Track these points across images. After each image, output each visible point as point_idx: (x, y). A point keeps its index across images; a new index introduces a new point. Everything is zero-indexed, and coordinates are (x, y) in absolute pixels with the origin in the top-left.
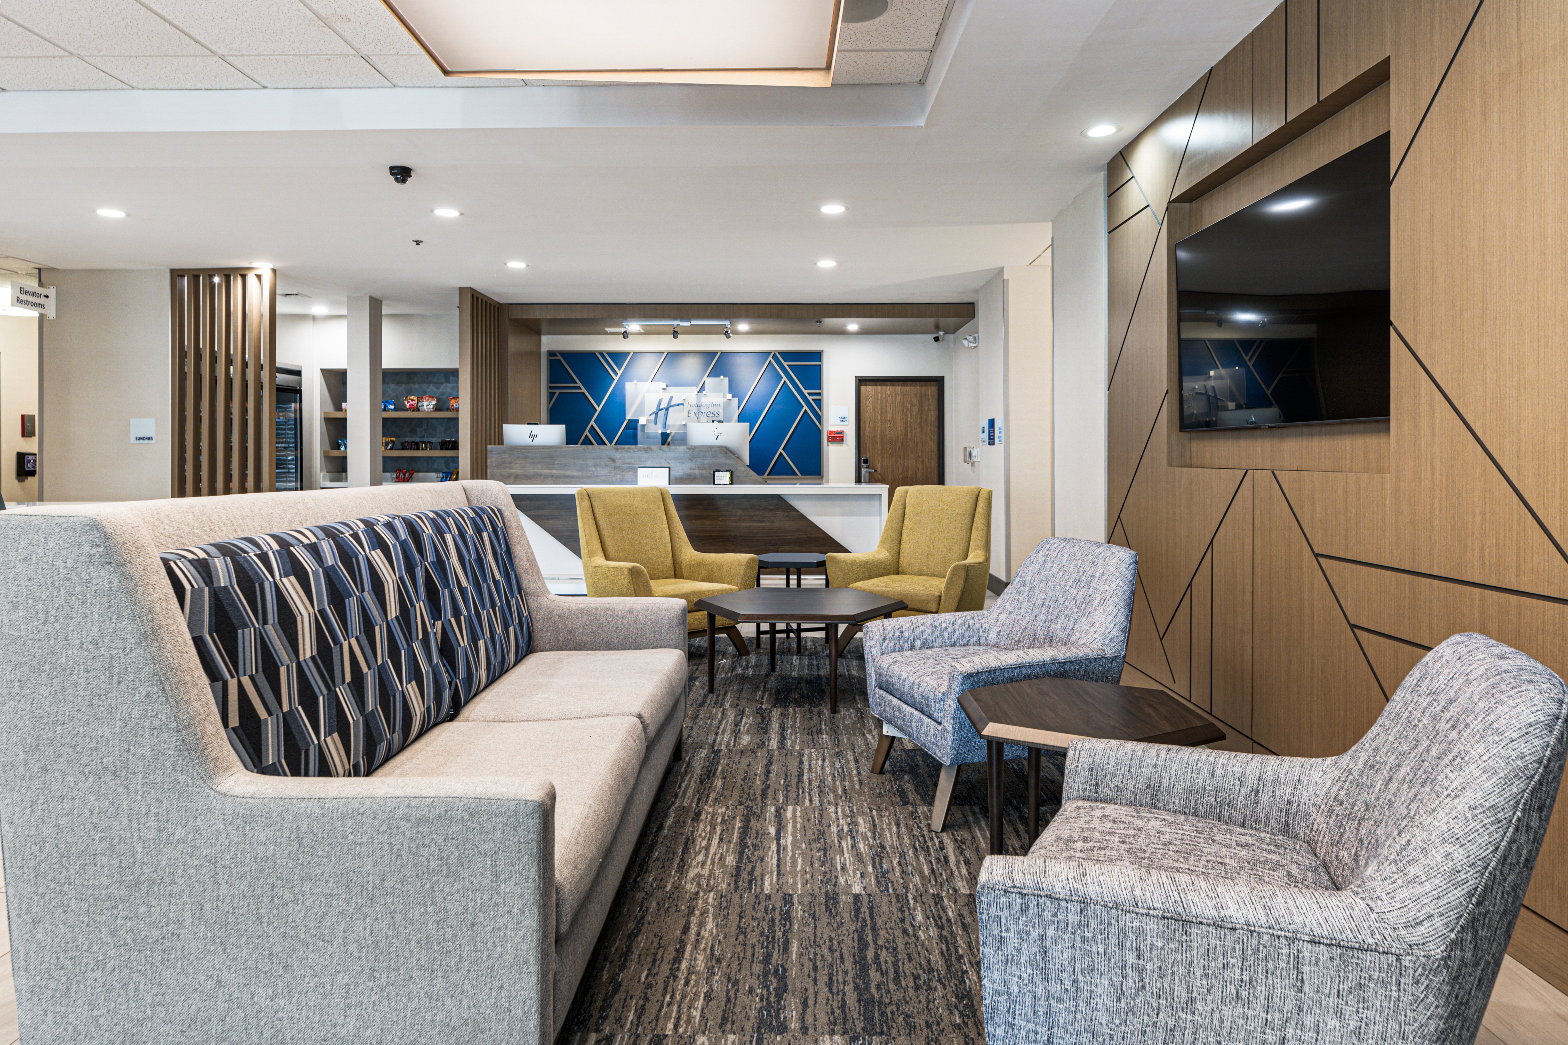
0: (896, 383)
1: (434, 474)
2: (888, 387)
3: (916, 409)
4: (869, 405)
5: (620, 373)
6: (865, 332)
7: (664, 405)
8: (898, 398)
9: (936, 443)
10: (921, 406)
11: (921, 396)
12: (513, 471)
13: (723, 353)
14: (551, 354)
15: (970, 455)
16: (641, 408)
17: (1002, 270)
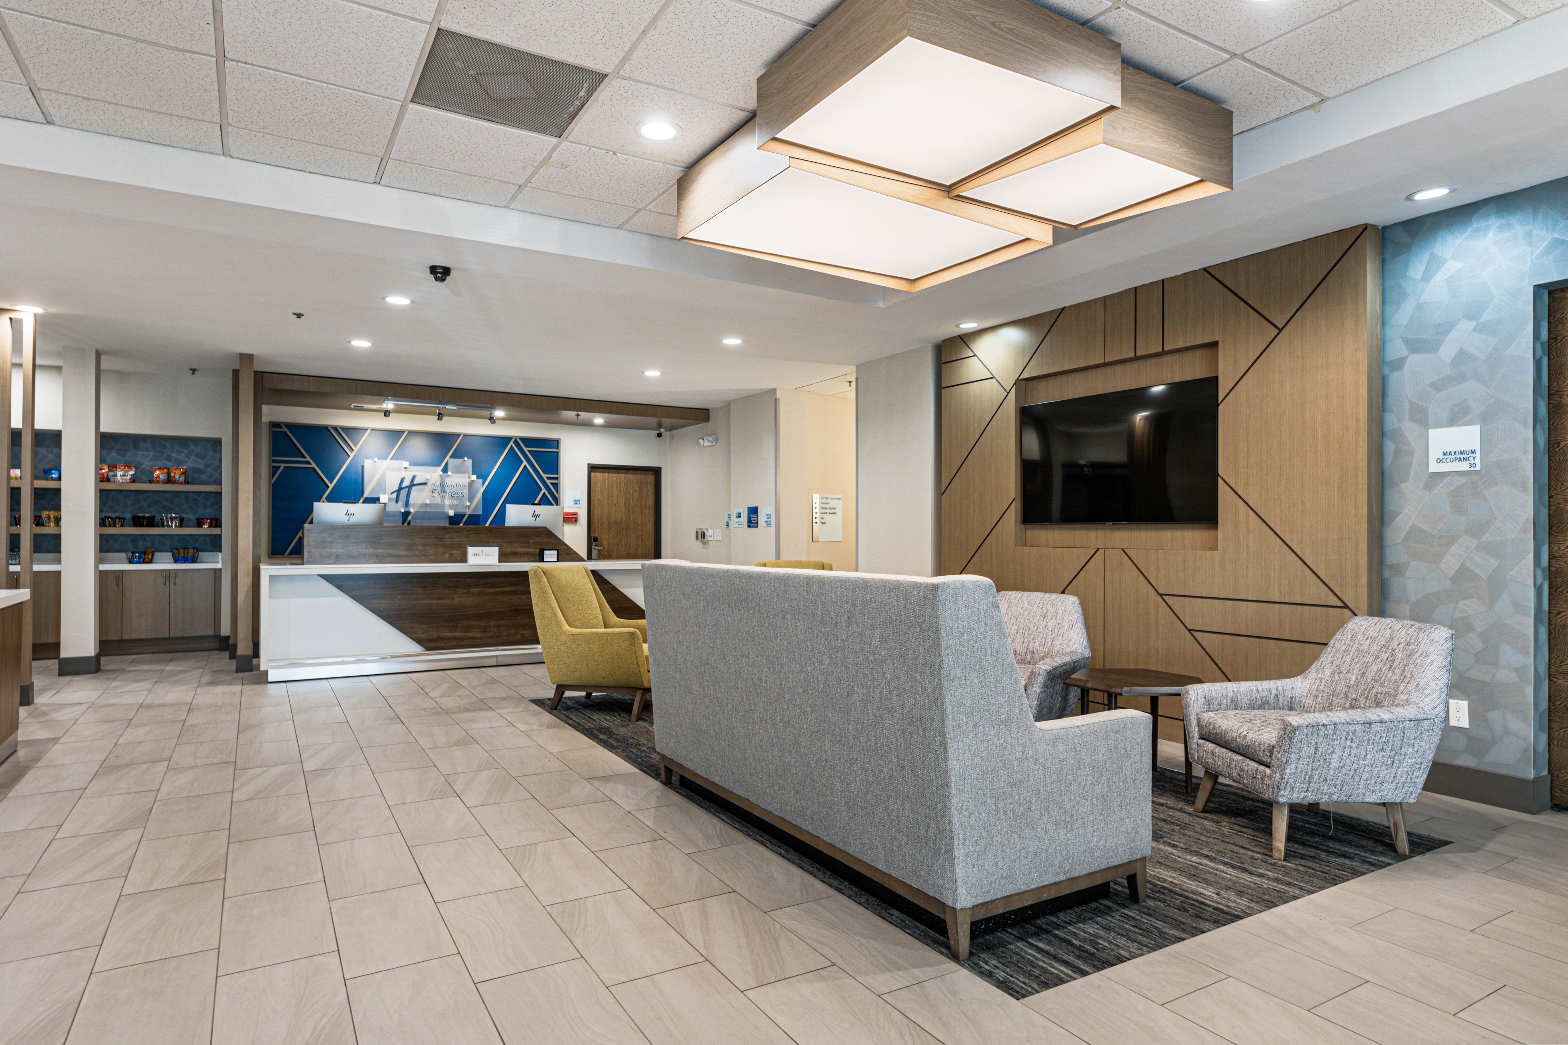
0: (621, 471)
1: (123, 555)
2: (614, 475)
3: (637, 495)
4: (598, 489)
5: (356, 449)
6: (608, 426)
7: (406, 483)
8: (622, 485)
9: (653, 524)
10: (641, 492)
11: (641, 484)
12: (334, 550)
13: (465, 435)
14: (275, 425)
15: (703, 535)
16: (381, 486)
17: (774, 391)
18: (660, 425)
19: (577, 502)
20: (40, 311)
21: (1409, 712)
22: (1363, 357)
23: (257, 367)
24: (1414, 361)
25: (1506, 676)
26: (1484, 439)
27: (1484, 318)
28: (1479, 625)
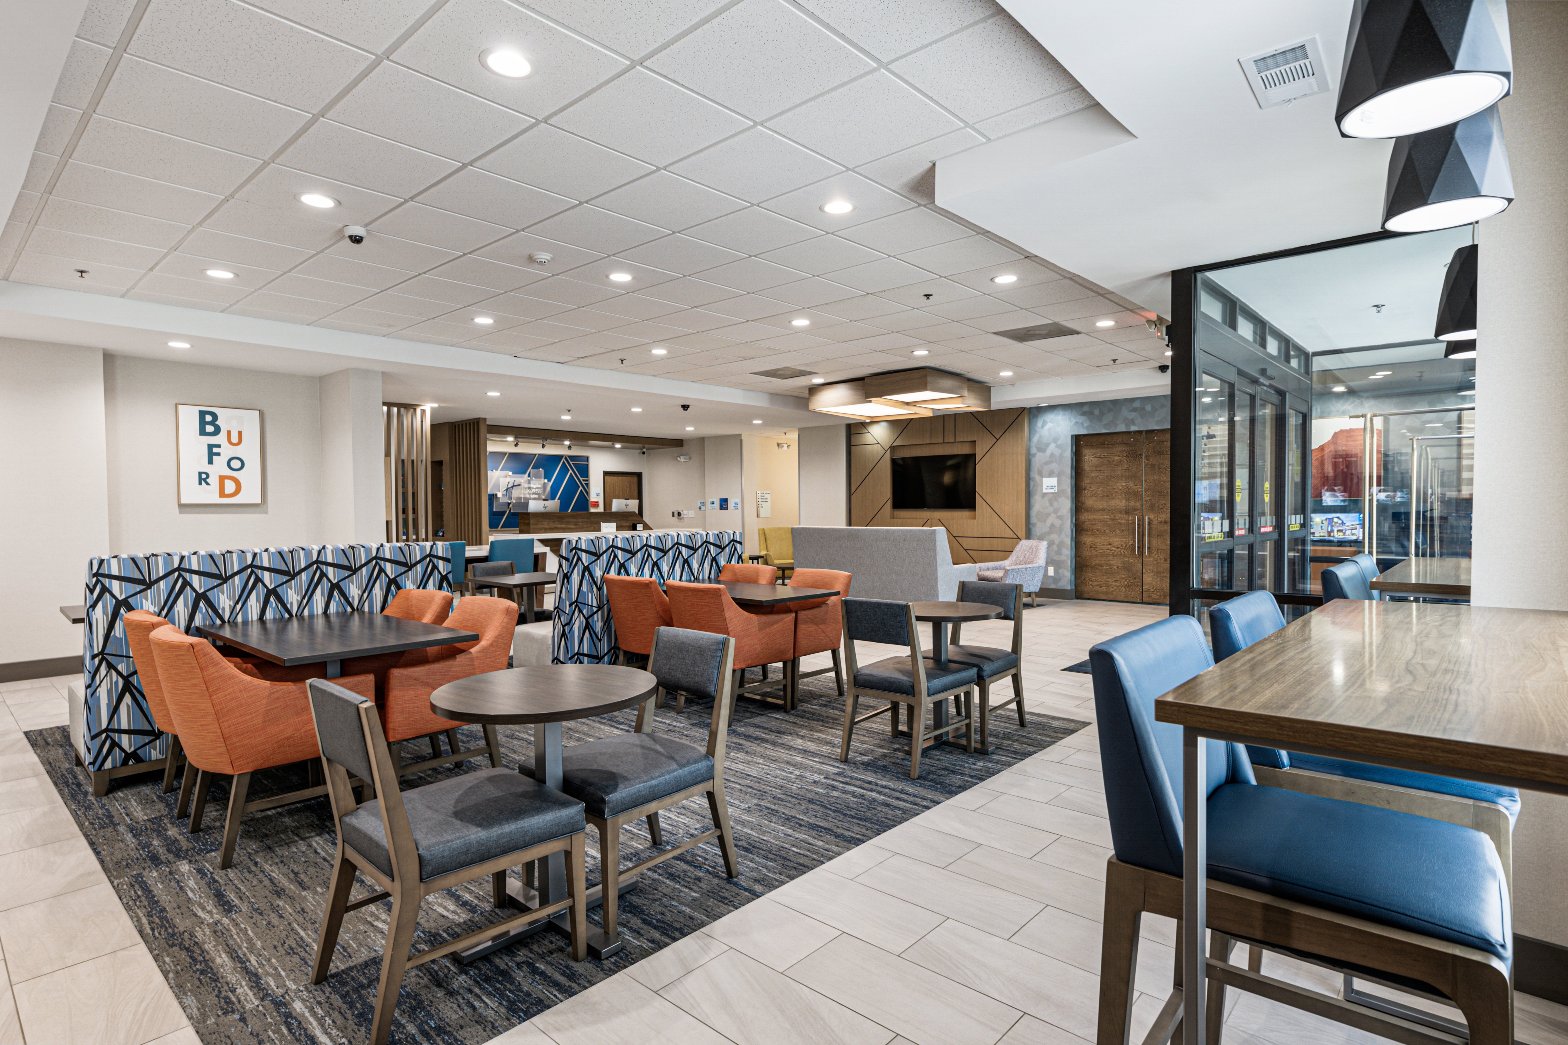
0: (621, 475)
2: (618, 477)
3: (628, 489)
4: (609, 486)
6: (622, 450)
7: (510, 485)
8: (622, 483)
10: (630, 487)
11: (631, 482)
13: (539, 455)
15: (679, 514)
16: (497, 486)
17: (740, 435)
18: (644, 448)
19: (598, 495)
20: (436, 405)
21: (1036, 565)
22: (1024, 453)
23: (488, 423)
24: (1039, 455)
25: (1063, 558)
26: (1059, 482)
27: (1059, 442)
28: (1057, 542)
